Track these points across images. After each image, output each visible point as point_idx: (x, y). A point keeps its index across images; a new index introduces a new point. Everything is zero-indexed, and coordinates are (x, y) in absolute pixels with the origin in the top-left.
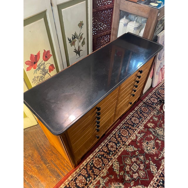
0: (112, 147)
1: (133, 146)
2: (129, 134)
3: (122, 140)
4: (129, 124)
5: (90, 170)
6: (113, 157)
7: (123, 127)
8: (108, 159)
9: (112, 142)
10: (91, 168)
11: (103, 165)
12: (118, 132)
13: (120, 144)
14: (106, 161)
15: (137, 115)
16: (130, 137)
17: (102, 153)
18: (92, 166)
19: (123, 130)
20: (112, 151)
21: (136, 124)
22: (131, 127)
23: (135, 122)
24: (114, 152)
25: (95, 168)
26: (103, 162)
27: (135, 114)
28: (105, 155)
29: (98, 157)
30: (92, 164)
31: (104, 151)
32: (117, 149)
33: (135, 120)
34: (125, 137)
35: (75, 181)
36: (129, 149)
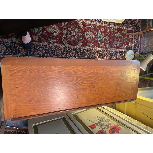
0: (73, 53)
1: (62, 41)
2: (56, 48)
3: (64, 50)
4: (49, 54)
5: (91, 55)
6: (77, 48)
7: (55, 55)
8: (80, 50)
9: (70, 55)
10: (90, 55)
11: (84, 50)
12: (61, 56)
13: (68, 50)
14: (82, 51)
15: (35, 52)
16: (58, 47)
17: (80, 56)
18: (89, 56)
19: (57, 55)
20: (75, 51)
21: (45, 49)
22: (50, 51)
23: (43, 50)
24: (74, 50)
25: (88, 53)
26: (83, 52)
27: (35, 55)
28: (80, 53)
29: (84, 56)
30: (88, 56)
31: (78, 55)
32: (72, 50)
33: (42, 51)
34: (61, 50)
35: (99, 58)
36: (66, 42)
